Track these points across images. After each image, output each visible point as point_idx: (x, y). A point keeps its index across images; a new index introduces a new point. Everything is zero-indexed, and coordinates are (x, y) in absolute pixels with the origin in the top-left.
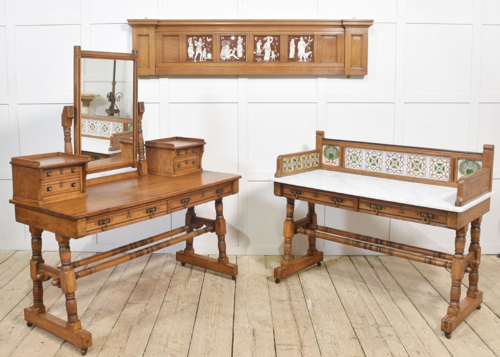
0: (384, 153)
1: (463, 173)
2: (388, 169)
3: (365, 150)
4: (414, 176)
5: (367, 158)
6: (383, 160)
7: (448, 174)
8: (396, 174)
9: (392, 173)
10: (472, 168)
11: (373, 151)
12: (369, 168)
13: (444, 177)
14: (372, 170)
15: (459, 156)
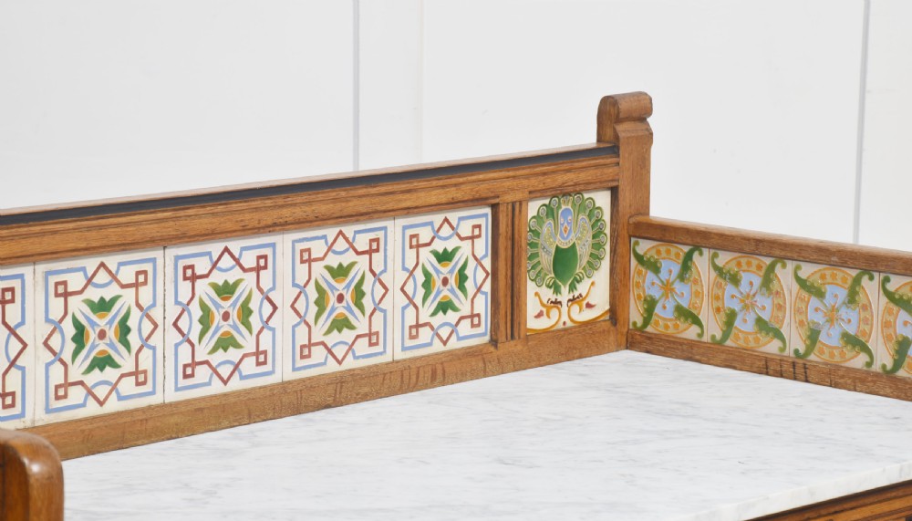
0: (166, 260)
1: (538, 279)
2: (188, 371)
3: (42, 268)
4: (332, 367)
5: (57, 326)
6: (157, 314)
7: (482, 305)
8: (236, 384)
9: (217, 388)
10: (572, 239)
11: (91, 263)
12: (76, 394)
13: (465, 328)
14: (92, 409)
15: (535, 183)
